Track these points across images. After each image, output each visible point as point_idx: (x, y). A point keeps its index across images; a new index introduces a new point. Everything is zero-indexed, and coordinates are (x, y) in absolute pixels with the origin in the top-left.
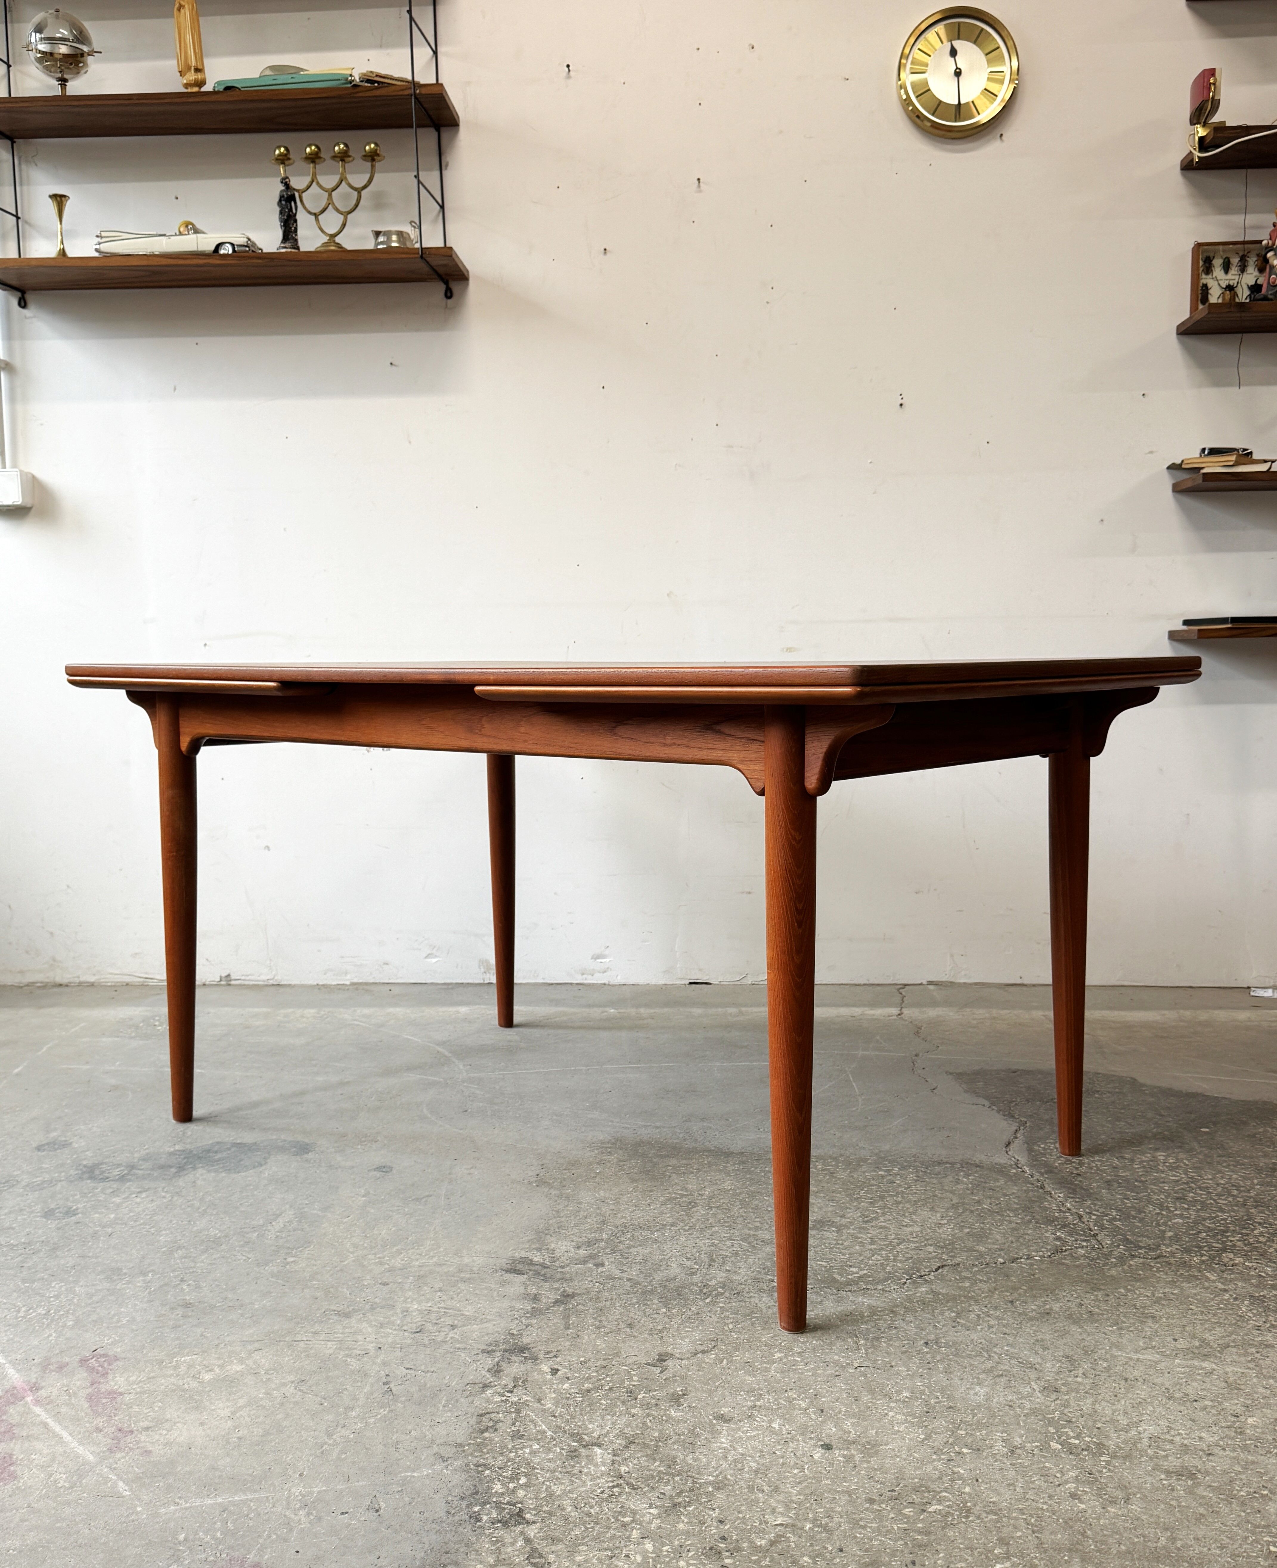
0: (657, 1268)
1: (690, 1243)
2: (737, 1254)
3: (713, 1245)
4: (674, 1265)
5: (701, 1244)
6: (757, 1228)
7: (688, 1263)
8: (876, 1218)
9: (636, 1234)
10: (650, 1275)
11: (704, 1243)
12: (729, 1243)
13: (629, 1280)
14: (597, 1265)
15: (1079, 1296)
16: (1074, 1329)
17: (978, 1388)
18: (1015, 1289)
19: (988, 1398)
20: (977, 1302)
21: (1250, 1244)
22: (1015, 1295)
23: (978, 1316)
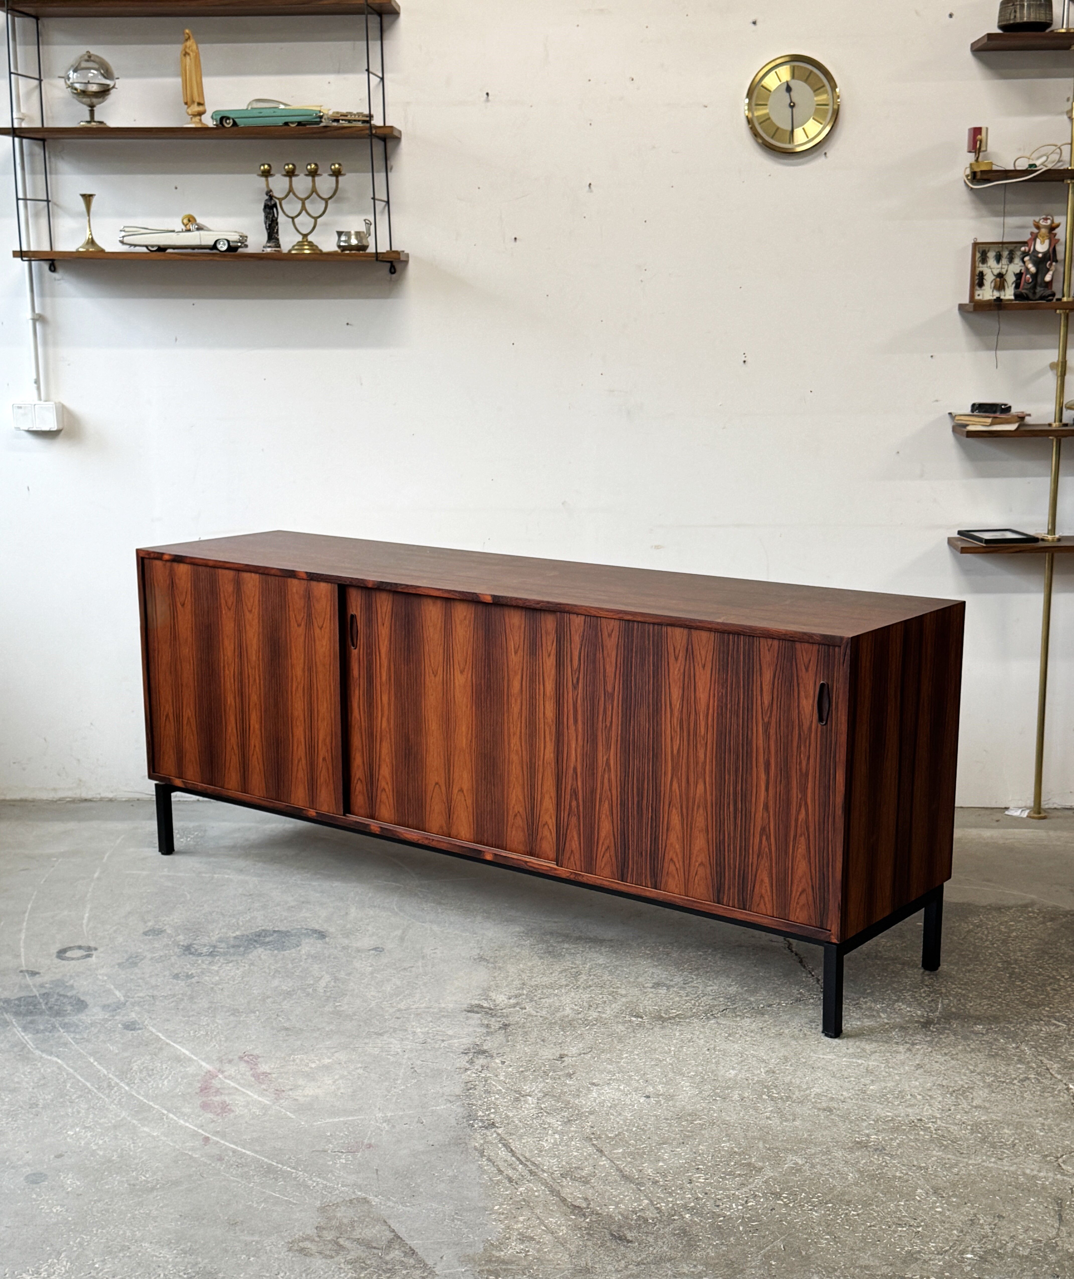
0: (557, 1010)
1: (578, 997)
2: (605, 1002)
3: (591, 997)
4: (567, 1009)
5: (583, 997)
6: (618, 988)
7: (576, 1008)
8: (692, 982)
9: (545, 991)
10: (554, 1014)
11: (586, 996)
12: (600, 996)
13: (541, 1017)
14: (522, 1009)
15: (802, 1025)
16: (794, 1042)
17: (731, 1071)
18: (765, 1021)
19: (736, 1075)
20: (742, 1028)
21: (915, 998)
22: (765, 1025)
23: (741, 1036)
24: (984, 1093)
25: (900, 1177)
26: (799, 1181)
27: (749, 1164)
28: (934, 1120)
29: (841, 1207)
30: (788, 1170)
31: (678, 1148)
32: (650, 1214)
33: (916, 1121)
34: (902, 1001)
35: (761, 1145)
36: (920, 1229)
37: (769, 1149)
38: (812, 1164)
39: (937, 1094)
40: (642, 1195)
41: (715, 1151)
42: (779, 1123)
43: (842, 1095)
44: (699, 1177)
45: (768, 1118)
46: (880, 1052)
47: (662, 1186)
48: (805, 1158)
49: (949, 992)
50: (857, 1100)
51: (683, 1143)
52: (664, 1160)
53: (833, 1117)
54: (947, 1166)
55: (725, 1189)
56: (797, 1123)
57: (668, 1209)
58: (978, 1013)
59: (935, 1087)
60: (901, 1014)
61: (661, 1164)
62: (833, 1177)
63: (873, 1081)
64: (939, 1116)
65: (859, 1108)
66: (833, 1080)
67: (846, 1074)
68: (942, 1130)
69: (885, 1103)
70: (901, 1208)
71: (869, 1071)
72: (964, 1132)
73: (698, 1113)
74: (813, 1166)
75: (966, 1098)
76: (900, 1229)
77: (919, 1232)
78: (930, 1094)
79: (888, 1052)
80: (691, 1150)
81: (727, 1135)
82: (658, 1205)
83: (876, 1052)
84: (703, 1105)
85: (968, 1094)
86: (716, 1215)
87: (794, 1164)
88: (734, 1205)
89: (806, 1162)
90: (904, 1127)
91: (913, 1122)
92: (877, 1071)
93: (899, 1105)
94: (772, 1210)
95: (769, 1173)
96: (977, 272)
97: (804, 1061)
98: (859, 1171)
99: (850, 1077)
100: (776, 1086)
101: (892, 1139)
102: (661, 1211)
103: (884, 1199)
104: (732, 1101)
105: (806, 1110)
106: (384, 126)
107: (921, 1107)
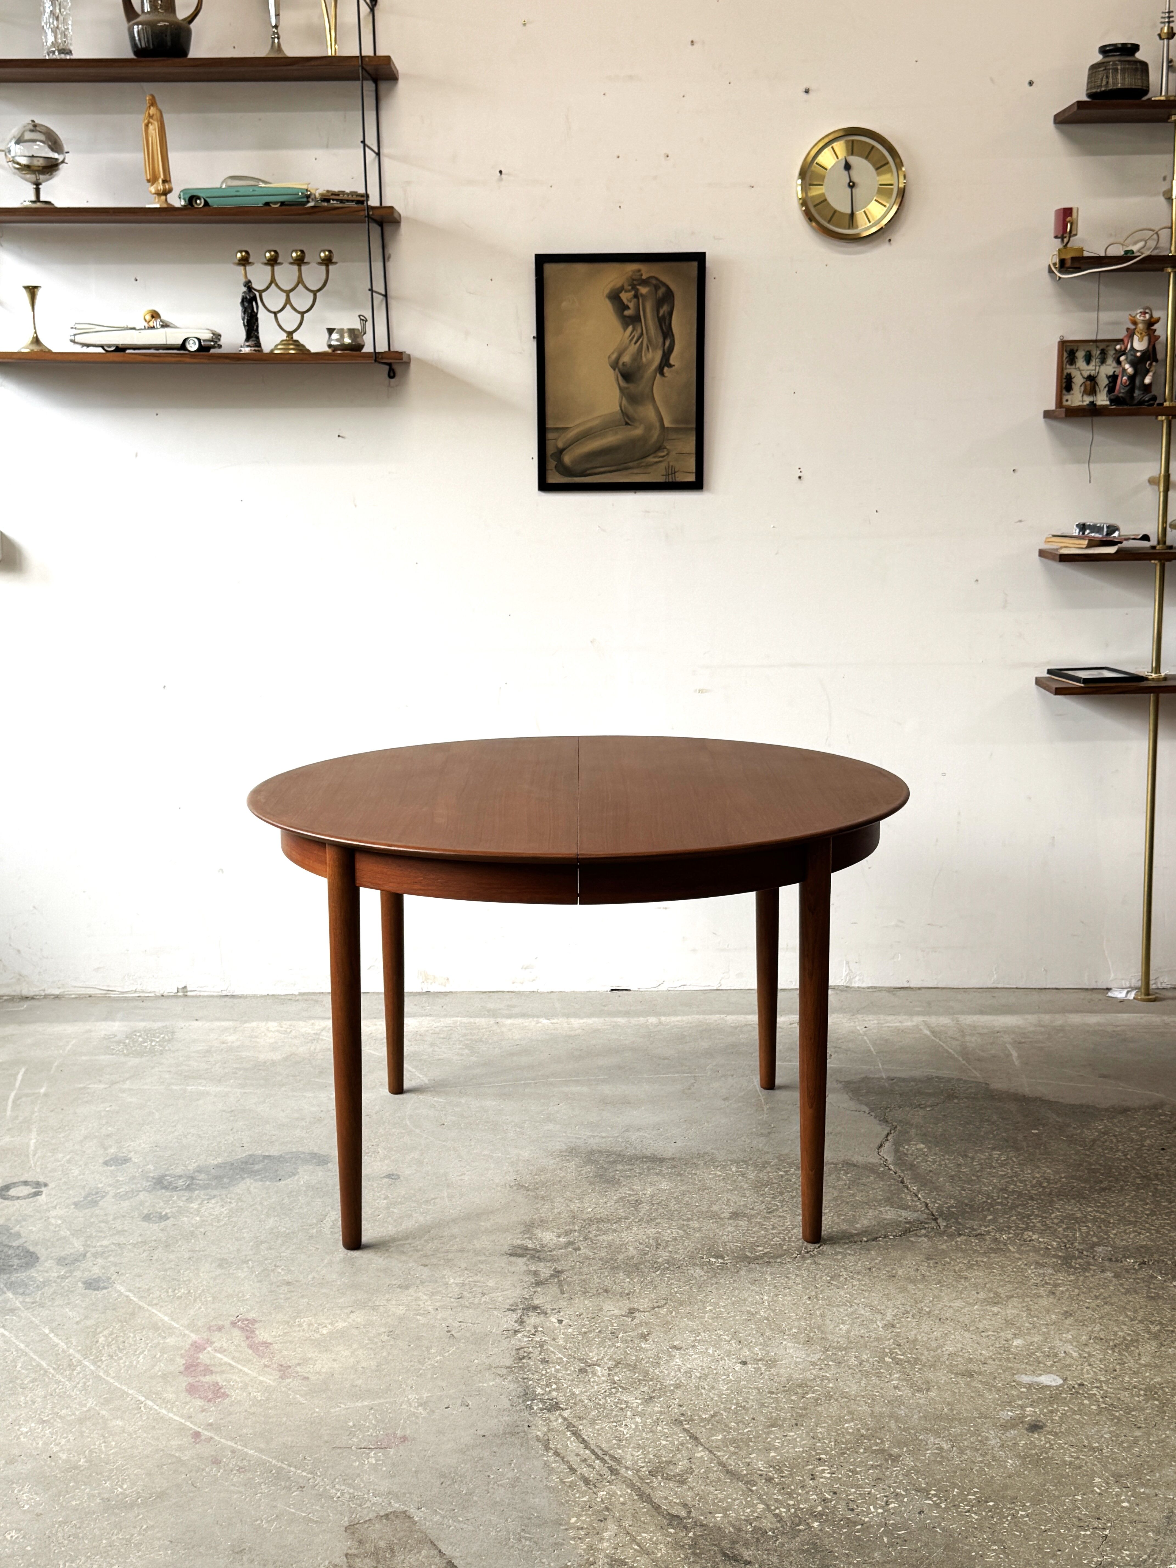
0: (619, 1250)
1: (641, 1232)
2: (675, 1239)
3: (658, 1232)
4: (631, 1248)
5: (648, 1232)
6: (688, 1219)
7: (642, 1247)
8: (777, 1210)
9: (601, 1226)
10: (616, 1256)
11: (651, 1232)
12: (669, 1231)
13: (600, 1259)
14: (576, 1249)
15: (917, 1264)
16: (911, 1287)
17: (842, 1326)
18: (873, 1259)
19: (848, 1332)
20: (846, 1269)
21: (1046, 1225)
22: (873, 1264)
23: (846, 1279)
24: (1152, 1346)
25: (1071, 1463)
26: (947, 1472)
27: (882, 1451)
28: (1098, 1385)
29: (1004, 1506)
30: (932, 1458)
31: (791, 1431)
32: (767, 1523)
33: (1076, 1386)
34: (1032, 1231)
35: (893, 1425)
36: (1107, 1532)
37: (905, 1430)
38: (960, 1448)
39: (1095, 1350)
40: (754, 1497)
41: (838, 1435)
42: (910, 1395)
43: (981, 1354)
44: (823, 1471)
45: (896, 1388)
46: (1018, 1297)
47: (778, 1484)
48: (951, 1440)
49: (1085, 1217)
50: (1000, 1361)
51: (797, 1425)
52: (776, 1449)
53: (974, 1384)
54: (1125, 1445)
55: (858, 1487)
56: (932, 1394)
57: (790, 1517)
58: (1124, 1243)
59: (1092, 1341)
60: (1034, 1246)
61: (773, 1454)
62: (989, 1465)
63: (1015, 1335)
64: (1103, 1379)
65: (1004, 1371)
66: (967, 1334)
67: (981, 1326)
68: (1110, 1398)
69: (1036, 1364)
70: (1079, 1504)
71: (1009, 1323)
72: (1137, 1399)
73: (809, 1384)
74: (962, 1452)
75: (1131, 1353)
76: (1083, 1533)
77: (1106, 1536)
78: (1087, 1350)
79: (1027, 1296)
80: (808, 1433)
81: (850, 1413)
82: (777, 1511)
83: (1012, 1296)
84: (814, 1372)
85: (1132, 1348)
86: (851, 1522)
87: (937, 1448)
88: (871, 1507)
89: (953, 1446)
90: (1064, 1395)
91: (1074, 1387)
92: (1018, 1321)
93: (1052, 1366)
94: (920, 1513)
95: (909, 1461)
96: (1065, 374)
97: (927, 1310)
98: (1018, 1456)
99: (987, 1330)
100: (899, 1345)
101: (1052, 1412)
102: (781, 1519)
103: (1057, 1493)
104: (848, 1366)
105: (942, 1376)
106: (381, 207)
107: (1079, 1368)
